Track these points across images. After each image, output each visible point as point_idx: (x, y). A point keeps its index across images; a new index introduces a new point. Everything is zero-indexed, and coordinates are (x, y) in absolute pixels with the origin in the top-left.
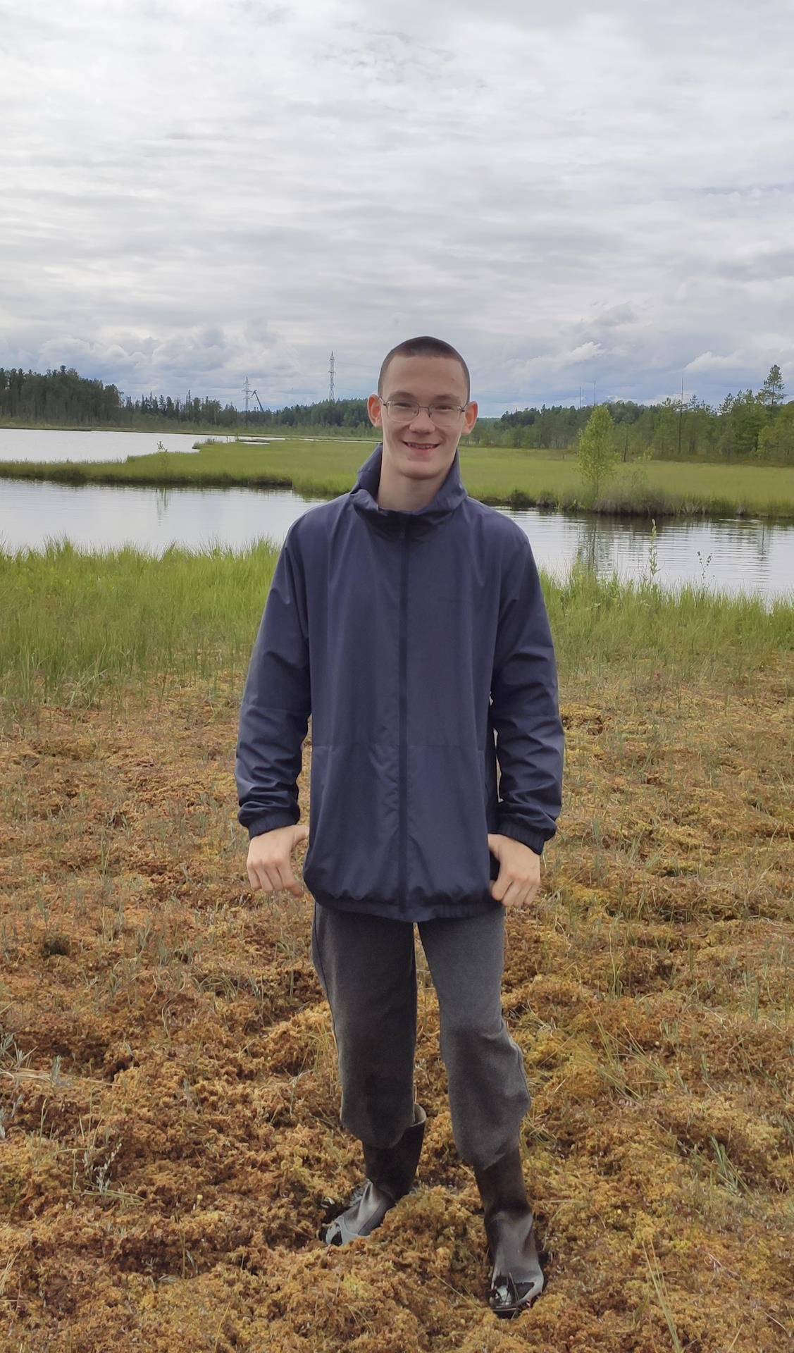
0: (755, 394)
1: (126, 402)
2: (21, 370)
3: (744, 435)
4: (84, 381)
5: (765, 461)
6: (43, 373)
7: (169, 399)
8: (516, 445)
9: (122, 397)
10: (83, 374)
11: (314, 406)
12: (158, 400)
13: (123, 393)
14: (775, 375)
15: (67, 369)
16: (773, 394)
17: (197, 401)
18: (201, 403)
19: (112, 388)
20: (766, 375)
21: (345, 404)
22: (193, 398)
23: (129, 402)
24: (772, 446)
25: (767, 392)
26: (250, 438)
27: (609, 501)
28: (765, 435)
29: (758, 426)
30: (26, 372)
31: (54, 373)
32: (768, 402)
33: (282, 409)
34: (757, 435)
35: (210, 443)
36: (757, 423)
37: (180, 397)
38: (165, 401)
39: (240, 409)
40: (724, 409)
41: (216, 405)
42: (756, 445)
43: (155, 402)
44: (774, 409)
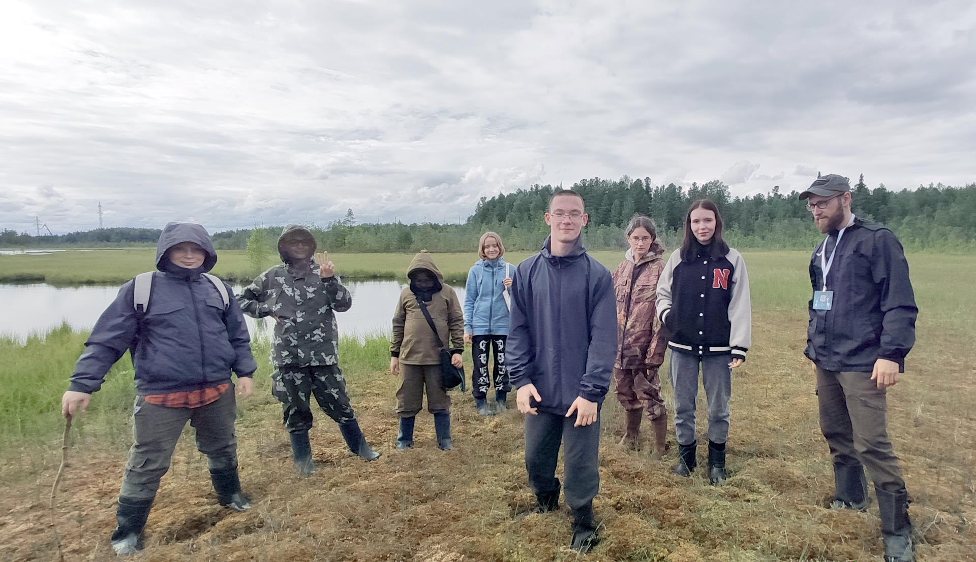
0: (342, 222)
3: (339, 239)
5: (349, 251)
14: (350, 213)
16: (350, 221)
20: (346, 213)
24: (352, 244)
25: (347, 220)
28: (348, 239)
32: (348, 225)
34: (345, 239)
36: (344, 234)
40: (328, 228)
42: (345, 244)
44: (351, 228)
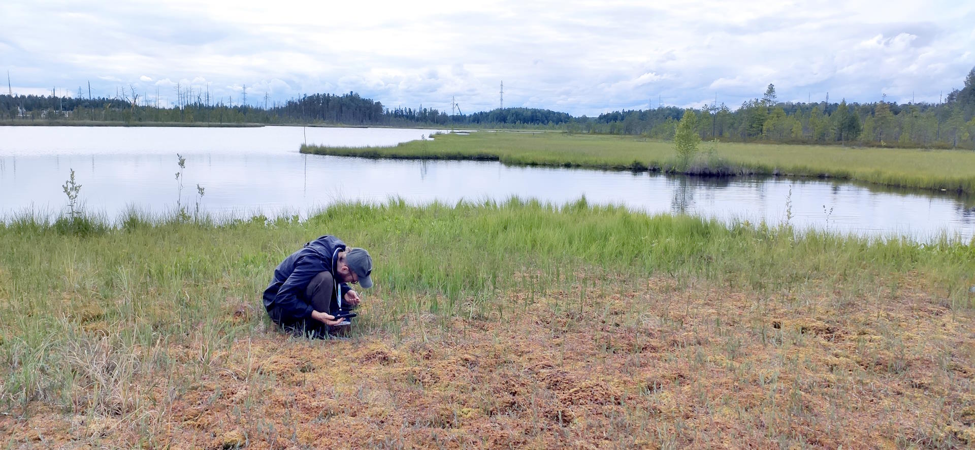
0: (759, 101)
1: (385, 111)
2: (328, 94)
3: (754, 125)
4: (364, 100)
5: (768, 140)
6: (341, 96)
7: (410, 109)
8: (611, 133)
9: (384, 108)
10: (362, 96)
11: (491, 112)
12: (404, 110)
13: (384, 106)
14: (771, 90)
15: (354, 93)
16: (770, 100)
17: (425, 110)
18: (427, 111)
19: (379, 103)
20: (766, 90)
21: (509, 110)
22: (423, 109)
23: (388, 112)
24: (772, 132)
25: (765, 100)
26: (458, 131)
27: (696, 167)
28: (767, 125)
29: (762, 120)
30: (331, 95)
31: (347, 95)
32: (767, 106)
33: (472, 114)
34: (762, 125)
35: (438, 134)
36: (762, 118)
37: (416, 108)
38: (408, 110)
39: (449, 114)
41: (436, 112)
42: (761, 131)
43: (402, 111)
44: (770, 109)
